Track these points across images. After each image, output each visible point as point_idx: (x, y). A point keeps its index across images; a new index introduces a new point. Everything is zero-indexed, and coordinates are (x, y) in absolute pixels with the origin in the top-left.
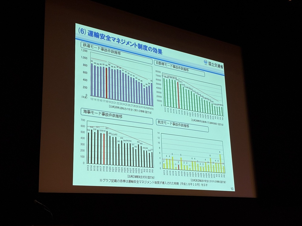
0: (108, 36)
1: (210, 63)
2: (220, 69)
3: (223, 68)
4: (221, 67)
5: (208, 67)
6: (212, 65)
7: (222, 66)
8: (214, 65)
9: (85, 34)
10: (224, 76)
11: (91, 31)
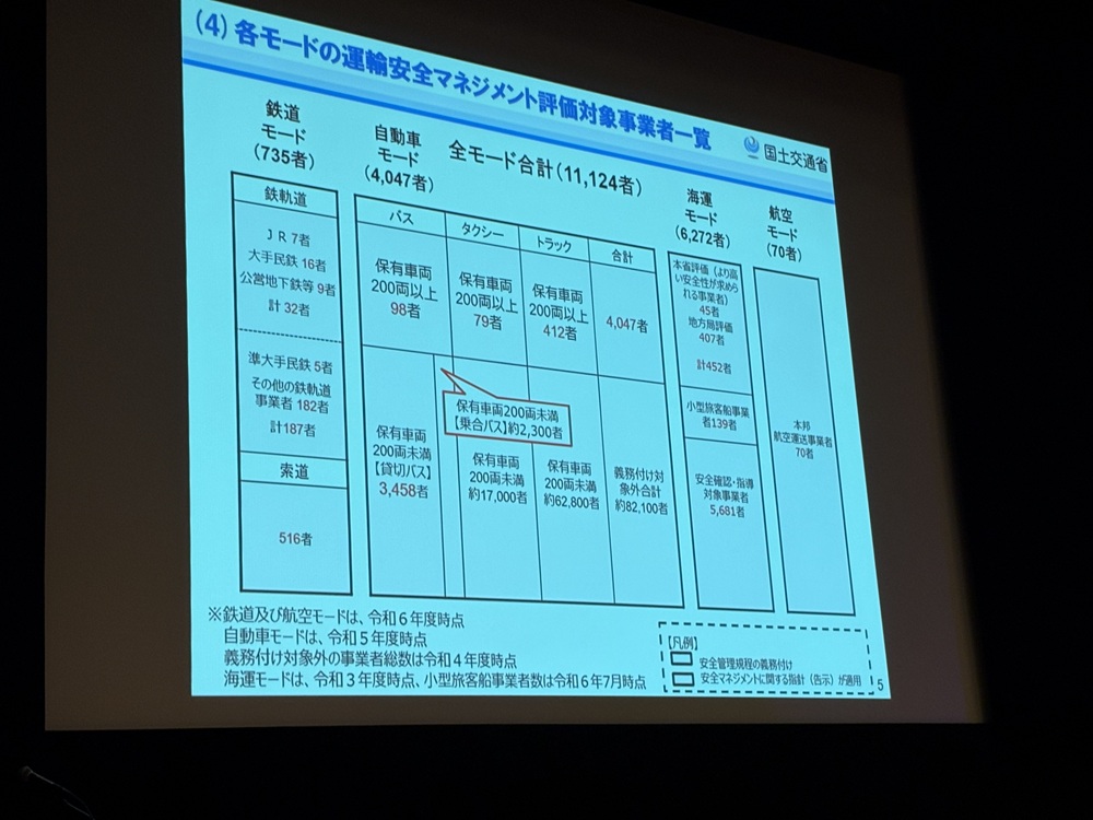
1: (770, 148)
2: (816, 174)
3: (826, 171)
4: (817, 166)
5: (761, 167)
6: (780, 157)
7: (821, 162)
8: (788, 159)
9: (223, 37)
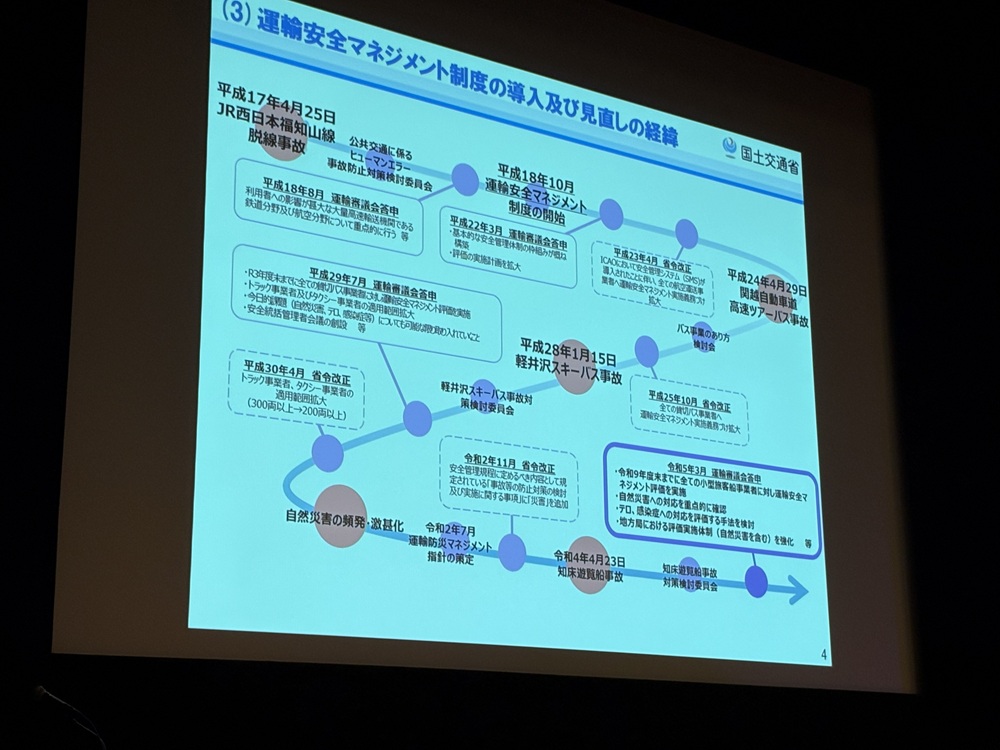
0: (336, 31)
1: (746, 149)
2: (788, 176)
3: (797, 173)
4: (789, 169)
5: (738, 166)
6: (755, 158)
7: (793, 165)
8: (762, 160)
9: (246, 24)
10: (802, 206)
11: (272, 12)
